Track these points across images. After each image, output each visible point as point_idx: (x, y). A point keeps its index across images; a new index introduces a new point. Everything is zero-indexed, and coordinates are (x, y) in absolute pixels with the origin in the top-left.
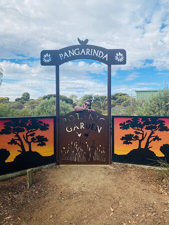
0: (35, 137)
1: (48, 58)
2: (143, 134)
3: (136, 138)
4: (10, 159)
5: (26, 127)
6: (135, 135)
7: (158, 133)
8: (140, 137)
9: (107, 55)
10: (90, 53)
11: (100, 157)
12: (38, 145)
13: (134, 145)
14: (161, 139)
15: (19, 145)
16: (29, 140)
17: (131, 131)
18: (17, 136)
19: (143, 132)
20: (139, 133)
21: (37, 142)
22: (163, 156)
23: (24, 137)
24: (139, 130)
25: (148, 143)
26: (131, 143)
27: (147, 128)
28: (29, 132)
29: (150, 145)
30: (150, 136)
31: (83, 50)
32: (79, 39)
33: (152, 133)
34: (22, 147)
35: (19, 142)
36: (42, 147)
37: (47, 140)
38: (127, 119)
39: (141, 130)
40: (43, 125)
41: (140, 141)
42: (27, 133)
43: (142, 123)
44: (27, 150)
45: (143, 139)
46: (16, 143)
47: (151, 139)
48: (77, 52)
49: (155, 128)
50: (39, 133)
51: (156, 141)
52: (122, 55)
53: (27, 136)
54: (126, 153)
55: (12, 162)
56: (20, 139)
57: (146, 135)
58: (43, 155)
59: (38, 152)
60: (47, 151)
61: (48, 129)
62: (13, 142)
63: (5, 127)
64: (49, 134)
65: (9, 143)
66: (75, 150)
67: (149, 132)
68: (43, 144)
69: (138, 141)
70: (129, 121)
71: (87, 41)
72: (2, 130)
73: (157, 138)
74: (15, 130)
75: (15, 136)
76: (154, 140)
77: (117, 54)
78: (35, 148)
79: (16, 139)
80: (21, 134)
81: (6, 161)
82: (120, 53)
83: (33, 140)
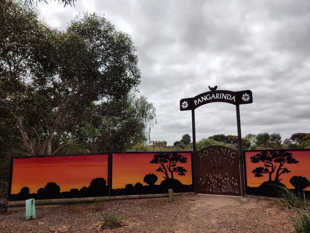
0: (176, 167)
1: (186, 105)
2: (272, 167)
3: (267, 171)
4: (158, 183)
5: (169, 159)
6: (265, 167)
7: (286, 165)
8: (270, 169)
9: (234, 97)
10: (219, 97)
11: (234, 190)
12: (179, 174)
13: (265, 178)
14: (290, 171)
15: (164, 172)
16: (172, 169)
17: (261, 164)
18: (163, 165)
19: (272, 164)
20: (268, 166)
21: (177, 171)
22: (294, 188)
23: (167, 167)
24: (268, 163)
25: (277, 176)
26: (262, 176)
27: (276, 161)
28: (171, 163)
29: (280, 178)
30: (279, 169)
31: (213, 95)
32: (209, 87)
33: (281, 165)
34: (166, 174)
35: (164, 170)
36: (182, 176)
37: (186, 171)
38: (257, 153)
39: (271, 163)
40: (182, 158)
41: (270, 174)
42: (170, 164)
43: (271, 156)
44: (170, 177)
45: (273, 171)
46: (162, 171)
47: (280, 171)
48: (208, 97)
49: (283, 160)
50: (179, 164)
51: (286, 173)
52: (248, 95)
53: (170, 166)
54: (258, 186)
55: (159, 185)
56: (164, 168)
57: (275, 167)
58: (183, 183)
59: (179, 180)
60: (186, 180)
61: (186, 162)
62: (159, 170)
63: (154, 158)
64: (187, 166)
65: (157, 170)
66: (211, 182)
67: (278, 165)
68: (182, 174)
69: (268, 174)
70: (259, 155)
71: (216, 87)
72: (153, 160)
73: (286, 171)
74: (161, 161)
75: (161, 165)
76: (283, 172)
77: (243, 95)
78: (176, 176)
79: (162, 168)
80: (165, 164)
81: (156, 184)
82: (246, 94)
83: (175, 169)
